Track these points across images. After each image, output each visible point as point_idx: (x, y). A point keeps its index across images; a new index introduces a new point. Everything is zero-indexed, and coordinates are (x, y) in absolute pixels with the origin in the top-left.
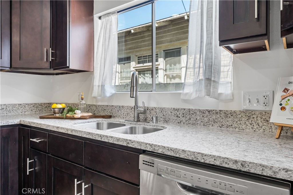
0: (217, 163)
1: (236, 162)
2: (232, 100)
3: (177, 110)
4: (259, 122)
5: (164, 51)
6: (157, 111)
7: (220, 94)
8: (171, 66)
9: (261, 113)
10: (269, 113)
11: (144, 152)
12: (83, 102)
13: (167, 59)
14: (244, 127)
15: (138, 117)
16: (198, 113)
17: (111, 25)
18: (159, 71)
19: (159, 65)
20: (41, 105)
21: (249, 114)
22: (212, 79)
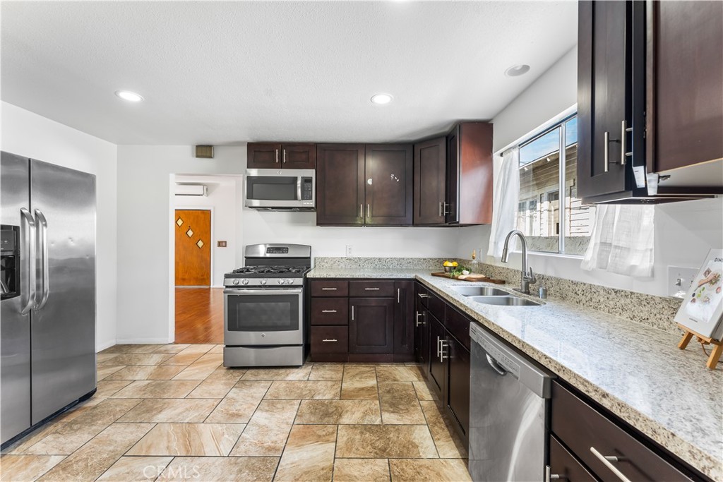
3: (576, 284)
6: (553, 282)
12: (475, 261)
15: (527, 287)
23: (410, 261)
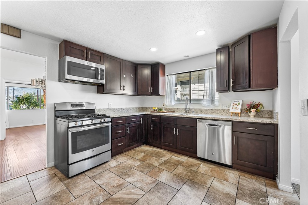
0: (218, 119)
1: (222, 118)
2: (219, 106)
3: (201, 109)
4: (227, 112)
5: (180, 82)
6: (193, 110)
7: (215, 104)
8: (183, 89)
9: (227, 110)
10: (229, 110)
11: (198, 119)
12: (164, 107)
13: (181, 86)
14: (222, 114)
15: (187, 112)
16: (208, 110)
17: (173, 79)
18: (178, 92)
19: (178, 89)
20: (141, 108)
21: (224, 110)
22: (213, 100)
23: (131, 109)
